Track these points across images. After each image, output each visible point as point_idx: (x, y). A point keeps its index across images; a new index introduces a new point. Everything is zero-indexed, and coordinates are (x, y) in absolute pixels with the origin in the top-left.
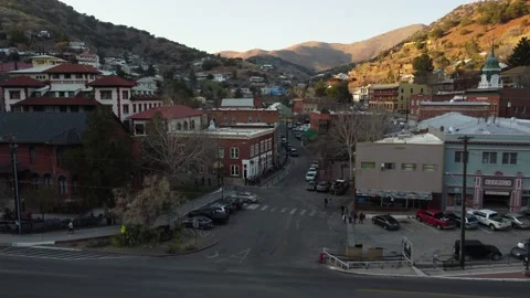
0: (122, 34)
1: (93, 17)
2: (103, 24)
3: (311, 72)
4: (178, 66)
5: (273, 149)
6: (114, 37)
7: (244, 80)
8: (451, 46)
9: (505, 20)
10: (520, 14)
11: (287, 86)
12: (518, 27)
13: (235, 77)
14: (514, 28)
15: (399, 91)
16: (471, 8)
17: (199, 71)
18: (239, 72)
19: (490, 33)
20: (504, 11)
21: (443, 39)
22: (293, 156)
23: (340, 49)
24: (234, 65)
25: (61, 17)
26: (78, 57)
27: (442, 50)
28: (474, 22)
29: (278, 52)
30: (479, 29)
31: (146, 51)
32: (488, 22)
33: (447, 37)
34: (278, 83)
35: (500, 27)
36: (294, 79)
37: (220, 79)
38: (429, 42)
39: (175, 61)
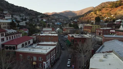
0: (21, 9)
1: (13, 4)
2: (16, 6)
3: (67, 18)
4: (34, 17)
5: (56, 53)
6: (18, 9)
7: (51, 21)
8: (103, 13)
9: (116, 7)
10: (120, 5)
11: (61, 22)
12: (120, 9)
13: (48, 20)
14: (119, 9)
15: (92, 27)
16: (105, 3)
17: (40, 18)
18: (49, 19)
19: (113, 10)
20: (116, 5)
21: (101, 11)
22: (63, 50)
23: (74, 12)
24: (48, 17)
25: (4, 4)
26: (5, 16)
27: (101, 14)
28: (108, 7)
29: (59, 13)
30: (110, 9)
31: (26, 13)
32: (112, 7)
33: (102, 11)
34: (59, 21)
35: (115, 9)
36: (63, 20)
37: (45, 20)
38: (97, 12)
39: (34, 15)
